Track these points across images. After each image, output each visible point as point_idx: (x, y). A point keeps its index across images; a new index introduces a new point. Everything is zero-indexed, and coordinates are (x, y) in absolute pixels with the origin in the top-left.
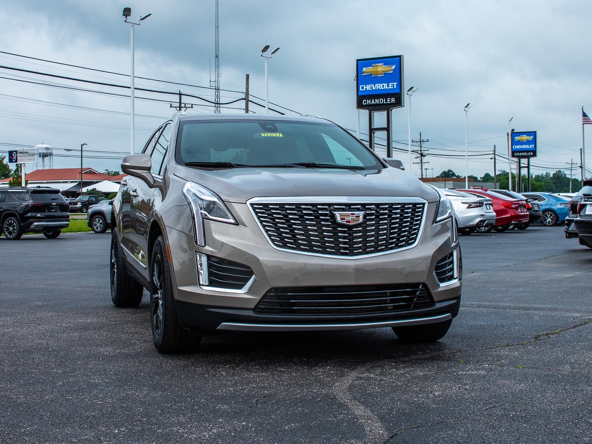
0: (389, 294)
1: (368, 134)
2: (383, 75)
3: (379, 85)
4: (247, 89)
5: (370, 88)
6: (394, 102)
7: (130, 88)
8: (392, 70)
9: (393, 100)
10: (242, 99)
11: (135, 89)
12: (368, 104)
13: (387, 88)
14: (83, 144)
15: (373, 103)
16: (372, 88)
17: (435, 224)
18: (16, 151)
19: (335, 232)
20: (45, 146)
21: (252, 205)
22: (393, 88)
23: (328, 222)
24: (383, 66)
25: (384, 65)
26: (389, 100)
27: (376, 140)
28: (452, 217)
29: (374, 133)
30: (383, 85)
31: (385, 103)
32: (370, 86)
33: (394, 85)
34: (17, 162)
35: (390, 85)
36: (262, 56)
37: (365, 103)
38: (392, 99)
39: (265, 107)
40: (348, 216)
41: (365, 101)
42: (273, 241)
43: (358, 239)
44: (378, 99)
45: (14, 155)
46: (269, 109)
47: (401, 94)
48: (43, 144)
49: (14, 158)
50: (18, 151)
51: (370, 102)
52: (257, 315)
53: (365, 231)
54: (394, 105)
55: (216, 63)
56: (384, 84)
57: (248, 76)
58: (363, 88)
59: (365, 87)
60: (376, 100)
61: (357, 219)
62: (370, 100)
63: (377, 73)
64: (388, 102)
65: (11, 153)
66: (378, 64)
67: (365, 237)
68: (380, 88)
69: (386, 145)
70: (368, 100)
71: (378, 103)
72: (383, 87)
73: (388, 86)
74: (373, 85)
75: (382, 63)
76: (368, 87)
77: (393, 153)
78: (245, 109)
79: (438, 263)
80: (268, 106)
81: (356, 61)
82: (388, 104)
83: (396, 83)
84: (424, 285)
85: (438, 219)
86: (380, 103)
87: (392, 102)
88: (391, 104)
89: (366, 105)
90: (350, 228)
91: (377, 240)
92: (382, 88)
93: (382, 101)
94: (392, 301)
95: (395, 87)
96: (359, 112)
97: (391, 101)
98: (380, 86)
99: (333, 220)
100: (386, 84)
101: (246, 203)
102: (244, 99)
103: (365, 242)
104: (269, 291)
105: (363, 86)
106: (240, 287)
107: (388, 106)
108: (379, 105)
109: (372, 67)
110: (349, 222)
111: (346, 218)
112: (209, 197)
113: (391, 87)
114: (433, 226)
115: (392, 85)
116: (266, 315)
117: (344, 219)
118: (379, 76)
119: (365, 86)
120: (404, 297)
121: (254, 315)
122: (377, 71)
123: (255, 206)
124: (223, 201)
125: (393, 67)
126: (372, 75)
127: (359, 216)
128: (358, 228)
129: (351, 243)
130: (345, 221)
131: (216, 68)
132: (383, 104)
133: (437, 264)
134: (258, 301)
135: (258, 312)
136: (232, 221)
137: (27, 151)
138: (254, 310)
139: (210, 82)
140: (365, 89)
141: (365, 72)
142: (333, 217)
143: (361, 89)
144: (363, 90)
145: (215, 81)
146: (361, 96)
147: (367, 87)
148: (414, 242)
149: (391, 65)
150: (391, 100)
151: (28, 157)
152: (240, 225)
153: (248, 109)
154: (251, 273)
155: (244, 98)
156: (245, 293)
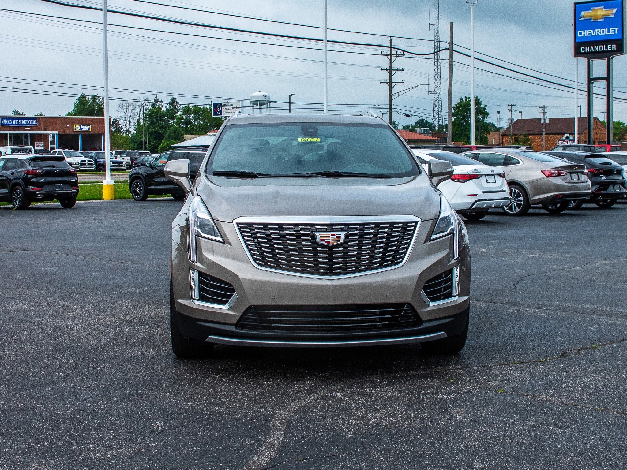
0: (378, 313)
1: (586, 83)
2: (603, 19)
3: (598, 31)
4: (452, 38)
5: (589, 34)
6: (615, 49)
7: (323, 40)
8: (613, 14)
9: (614, 47)
10: (446, 49)
11: (328, 41)
12: (586, 51)
13: (607, 33)
14: (292, 95)
15: (592, 51)
16: (591, 34)
17: (428, 243)
18: (221, 104)
19: (315, 252)
20: (262, 94)
21: (238, 224)
22: (614, 33)
23: (309, 242)
24: (603, 10)
25: (605, 8)
26: (609, 46)
27: (595, 90)
28: (453, 233)
29: (593, 83)
30: (603, 31)
31: (605, 50)
32: (589, 32)
33: (615, 30)
34: (222, 115)
35: (611, 31)
36: (467, 2)
37: (583, 50)
38: (613, 45)
39: (470, 57)
40: (328, 236)
41: (583, 48)
42: (255, 260)
43: (339, 259)
44: (598, 46)
45: (219, 107)
46: (475, 58)
47: (623, 40)
48: (260, 92)
49: (218, 111)
50: (222, 105)
51: (588, 49)
52: (238, 331)
53: (346, 251)
54: (615, 53)
55: (436, 4)
56: (604, 29)
57: (452, 24)
58: (581, 34)
59: (583, 33)
60: (595, 47)
61: (338, 239)
62: (588, 47)
63: (596, 17)
64: (609, 50)
65: (216, 105)
66: (598, 8)
67: (345, 257)
68: (600, 34)
69: (606, 95)
70: (586, 47)
71: (597, 50)
72: (603, 32)
73: (609, 32)
74: (592, 31)
75: (601, 6)
76: (587, 33)
77: (613, 103)
78: (449, 60)
79: (427, 282)
80: (474, 56)
81: (573, 4)
82: (608, 51)
83: (618, 28)
84: (409, 305)
85: (434, 237)
86: (600, 50)
87: (613, 49)
88: (611, 51)
89: (585, 53)
90: (331, 248)
91: (359, 260)
92: (602, 34)
93: (602, 48)
94: (382, 320)
95: (616, 33)
96: (577, 59)
97: (611, 48)
98: (600, 32)
99: (314, 240)
100: (607, 29)
101: (232, 223)
102: (448, 49)
103: (345, 262)
104: (250, 308)
105: (581, 31)
106: (224, 303)
107: (608, 54)
108: (599, 52)
109: (591, 11)
110: (329, 242)
111: (326, 239)
112: (204, 216)
113: (612, 32)
114: (424, 245)
115: (613, 31)
116: (246, 331)
117: (324, 240)
118: (598, 20)
119: (583, 31)
120: (387, 316)
121: (236, 330)
122: (597, 15)
123: (241, 225)
124: (213, 220)
125: (615, 11)
126: (591, 19)
127: (340, 237)
128: (339, 248)
129: (331, 263)
130: (326, 240)
131: (436, 10)
132: (603, 51)
133: (425, 284)
134: (239, 317)
135: (240, 327)
136: (219, 239)
137: (231, 103)
138: (237, 325)
139: (430, 25)
140: (583, 35)
141: (583, 17)
142: (314, 237)
143: (579, 36)
144: (581, 36)
145: (435, 24)
146: (578, 43)
147: (585, 33)
148: (401, 262)
149: (612, 8)
150: (611, 46)
151: (232, 110)
152: (226, 244)
153: (452, 59)
154: (233, 291)
155: (448, 47)
156: (228, 309)
